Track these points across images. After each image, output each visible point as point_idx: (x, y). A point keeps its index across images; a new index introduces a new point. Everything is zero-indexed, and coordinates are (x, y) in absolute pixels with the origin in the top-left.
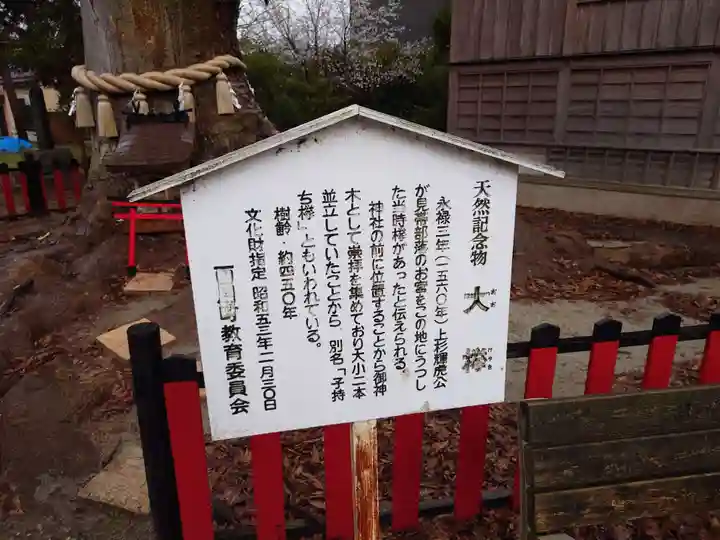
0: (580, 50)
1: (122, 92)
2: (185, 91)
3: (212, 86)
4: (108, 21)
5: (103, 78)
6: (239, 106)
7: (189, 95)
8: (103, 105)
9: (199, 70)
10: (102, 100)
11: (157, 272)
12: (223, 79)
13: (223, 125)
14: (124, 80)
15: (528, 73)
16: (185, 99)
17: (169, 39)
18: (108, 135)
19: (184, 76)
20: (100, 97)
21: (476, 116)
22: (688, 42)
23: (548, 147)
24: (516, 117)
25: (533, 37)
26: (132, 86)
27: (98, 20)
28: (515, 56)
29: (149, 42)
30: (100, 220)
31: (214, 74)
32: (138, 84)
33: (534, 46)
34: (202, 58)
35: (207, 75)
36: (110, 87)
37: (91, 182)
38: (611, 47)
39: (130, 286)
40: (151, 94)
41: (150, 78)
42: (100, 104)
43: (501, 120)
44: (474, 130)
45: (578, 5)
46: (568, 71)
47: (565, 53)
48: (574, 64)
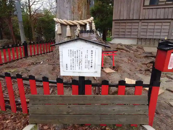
0: (144, 18)
1: (74, 25)
5: (69, 21)
8: (68, 28)
12: (93, 22)
14: (75, 22)
15: (132, 22)
18: (68, 36)
19: (88, 22)
20: (68, 26)
21: (119, 32)
22: (166, 17)
23: (138, 38)
24: (128, 32)
26: (77, 23)
27: (68, 7)
32: (79, 23)
35: (91, 21)
38: (150, 18)
43: (125, 33)
44: (119, 35)
45: (143, 9)
46: (141, 22)
47: (140, 19)
48: (142, 21)
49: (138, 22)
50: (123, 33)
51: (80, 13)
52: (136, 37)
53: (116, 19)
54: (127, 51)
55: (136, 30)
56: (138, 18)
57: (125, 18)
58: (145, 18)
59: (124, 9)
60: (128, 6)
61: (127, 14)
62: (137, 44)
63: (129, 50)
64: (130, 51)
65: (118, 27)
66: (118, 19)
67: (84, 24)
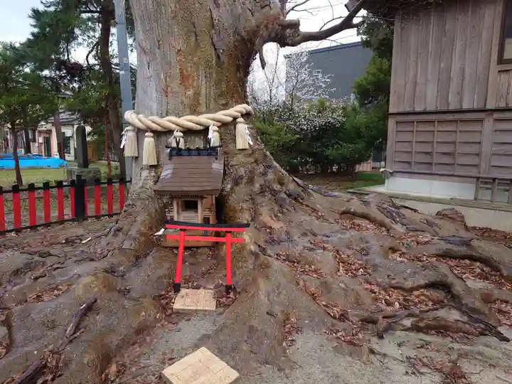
0: (502, 105)
2: (214, 131)
3: (233, 127)
4: (159, 78)
5: (150, 120)
6: (251, 143)
7: (217, 134)
8: (149, 141)
9: (224, 115)
10: (148, 136)
11: (198, 288)
12: (241, 123)
13: (241, 158)
14: (166, 122)
15: (455, 121)
16: (214, 137)
17: (203, 91)
18: (150, 163)
19: (213, 120)
20: (147, 134)
21: (411, 152)
24: (444, 154)
25: (460, 94)
26: (173, 126)
27: (151, 77)
28: (445, 108)
29: (189, 93)
30: (142, 234)
31: (235, 119)
33: (461, 101)
34: (226, 106)
35: (230, 119)
36: (155, 126)
37: (132, 200)
39: (178, 304)
40: (188, 132)
41: (188, 121)
42: (146, 139)
43: (432, 156)
44: (409, 163)
45: (499, 71)
46: (491, 120)
47: (488, 107)
48: (496, 115)
49: (481, 121)
50: (426, 159)
51: (190, 93)
52: (474, 172)
53: (401, 110)
54: (381, 225)
55: (474, 149)
56: (481, 106)
57: (431, 108)
58: (507, 104)
59: (429, 77)
60: (442, 65)
61: (438, 92)
62: (475, 199)
63: (388, 221)
64: (394, 226)
65: (407, 137)
66: (408, 109)
67: (201, 128)
